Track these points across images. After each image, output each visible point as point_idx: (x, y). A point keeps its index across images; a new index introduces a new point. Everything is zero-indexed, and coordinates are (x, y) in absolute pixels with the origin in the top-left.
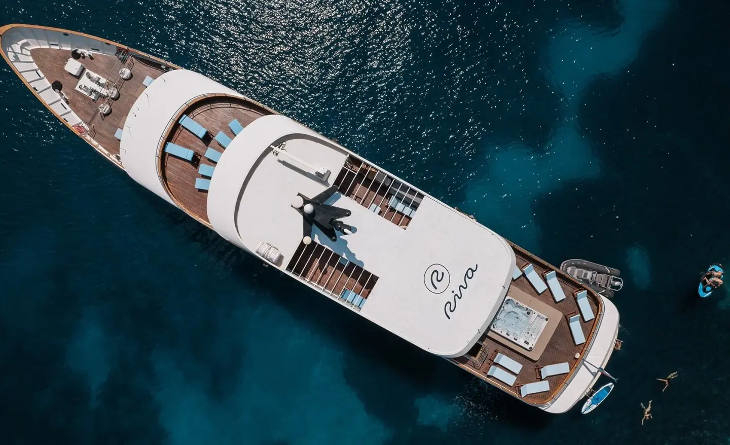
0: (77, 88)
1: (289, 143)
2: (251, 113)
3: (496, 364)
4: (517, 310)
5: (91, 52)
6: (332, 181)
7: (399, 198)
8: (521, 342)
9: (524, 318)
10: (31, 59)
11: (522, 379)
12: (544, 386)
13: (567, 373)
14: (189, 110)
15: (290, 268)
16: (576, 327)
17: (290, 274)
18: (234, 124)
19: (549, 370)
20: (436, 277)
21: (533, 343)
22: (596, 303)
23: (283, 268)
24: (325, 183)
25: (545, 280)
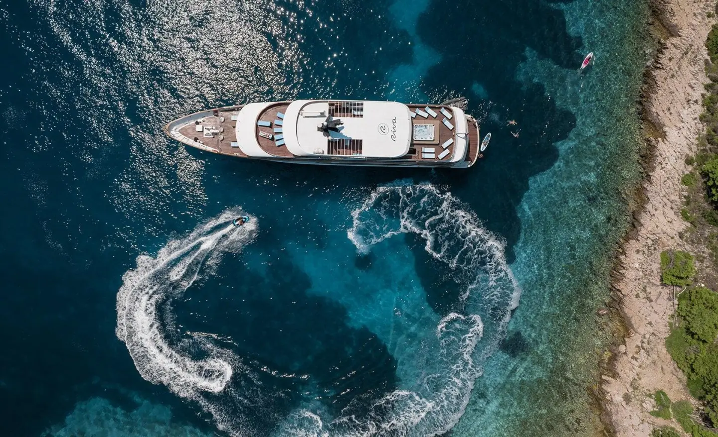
0: (204, 136)
1: (304, 109)
2: (283, 107)
3: (424, 153)
4: (421, 128)
5: (203, 119)
6: (327, 114)
7: (355, 109)
8: (429, 139)
9: (425, 130)
10: (180, 134)
11: (437, 153)
12: (447, 152)
13: (453, 143)
14: (259, 118)
15: (328, 153)
16: (447, 123)
17: (330, 155)
18: (279, 114)
19: (445, 145)
20: (383, 129)
21: (433, 137)
22: (450, 111)
23: (326, 154)
24: (325, 116)
25: (426, 112)
